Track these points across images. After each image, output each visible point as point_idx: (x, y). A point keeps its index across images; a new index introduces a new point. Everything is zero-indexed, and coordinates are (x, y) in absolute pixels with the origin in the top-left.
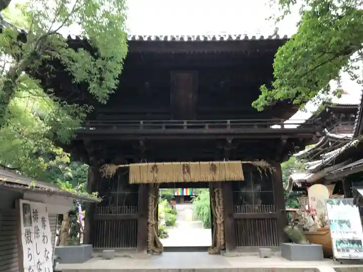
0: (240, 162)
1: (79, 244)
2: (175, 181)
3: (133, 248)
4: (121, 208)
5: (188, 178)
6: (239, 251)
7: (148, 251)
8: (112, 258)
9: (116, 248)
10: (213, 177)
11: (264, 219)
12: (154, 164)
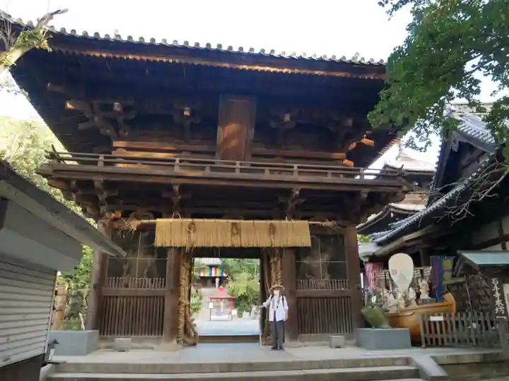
0: (306, 222)
1: (80, 329)
2: (219, 244)
3: (157, 336)
4: (142, 280)
5: (237, 242)
6: (302, 341)
7: (178, 342)
8: (128, 350)
9: (133, 336)
10: (271, 242)
11: (335, 298)
12: (190, 220)
